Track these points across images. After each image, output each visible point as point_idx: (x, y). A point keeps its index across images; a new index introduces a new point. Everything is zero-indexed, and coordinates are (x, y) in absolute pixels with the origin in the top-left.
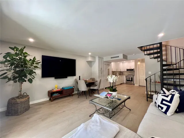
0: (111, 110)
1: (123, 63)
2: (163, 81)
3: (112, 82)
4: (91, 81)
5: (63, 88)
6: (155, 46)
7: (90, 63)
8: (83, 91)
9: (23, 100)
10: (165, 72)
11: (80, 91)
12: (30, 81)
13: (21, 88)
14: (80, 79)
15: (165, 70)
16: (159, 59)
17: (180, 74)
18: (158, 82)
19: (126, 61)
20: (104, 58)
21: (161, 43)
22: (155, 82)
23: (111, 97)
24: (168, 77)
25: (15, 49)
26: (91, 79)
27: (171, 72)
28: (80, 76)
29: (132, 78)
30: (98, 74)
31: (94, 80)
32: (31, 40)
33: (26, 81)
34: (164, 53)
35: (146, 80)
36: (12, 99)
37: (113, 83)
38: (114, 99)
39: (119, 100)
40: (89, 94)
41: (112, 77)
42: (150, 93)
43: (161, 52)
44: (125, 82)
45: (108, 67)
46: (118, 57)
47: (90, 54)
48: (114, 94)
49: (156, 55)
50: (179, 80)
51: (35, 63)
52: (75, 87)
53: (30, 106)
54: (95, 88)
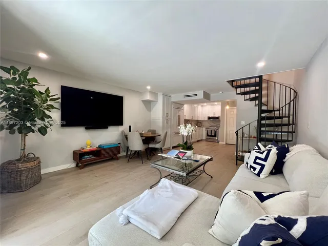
0: (184, 174)
1: (202, 106)
2: (260, 134)
3: (187, 134)
4: (150, 135)
5: (99, 147)
6: (253, 81)
7: (148, 104)
8: (136, 151)
9: (29, 165)
10: (263, 122)
11: (131, 151)
12: (43, 131)
13: (25, 145)
14: (130, 131)
15: (263, 119)
16: (257, 102)
17: (282, 125)
18: (254, 137)
19: (209, 104)
20: (172, 95)
21: (260, 77)
22: (250, 137)
23: (183, 158)
24: (267, 129)
25: (12, 71)
26: (149, 131)
27: (271, 122)
28: (130, 127)
29: (215, 132)
30: (161, 124)
31: (156, 134)
32: (43, 56)
33: (33, 131)
34: (264, 92)
35: (237, 133)
36: (9, 164)
37: (188, 136)
38: (188, 162)
39: (197, 161)
40: (147, 156)
41: (186, 126)
42: (241, 154)
43: (259, 91)
44: (204, 137)
45: (179, 111)
46: (196, 95)
47: (149, 87)
48: (189, 153)
49: (253, 96)
50: (280, 133)
51: (49, 99)
52: (122, 145)
53: (42, 177)
54: (157, 146)
